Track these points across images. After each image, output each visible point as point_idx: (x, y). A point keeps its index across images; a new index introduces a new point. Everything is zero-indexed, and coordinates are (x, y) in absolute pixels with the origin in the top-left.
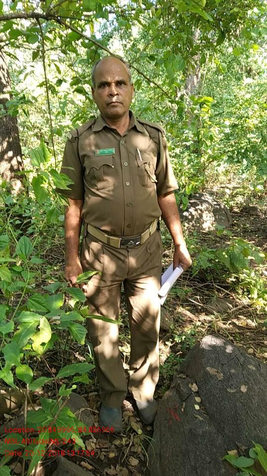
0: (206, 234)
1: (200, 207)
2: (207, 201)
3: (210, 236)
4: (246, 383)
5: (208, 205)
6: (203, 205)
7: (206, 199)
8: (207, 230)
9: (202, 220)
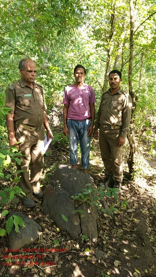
0: (55, 127)
1: (51, 114)
2: (55, 111)
3: (57, 128)
4: (76, 177)
5: (55, 113)
6: (53, 112)
7: (55, 110)
8: (56, 125)
9: (53, 120)
